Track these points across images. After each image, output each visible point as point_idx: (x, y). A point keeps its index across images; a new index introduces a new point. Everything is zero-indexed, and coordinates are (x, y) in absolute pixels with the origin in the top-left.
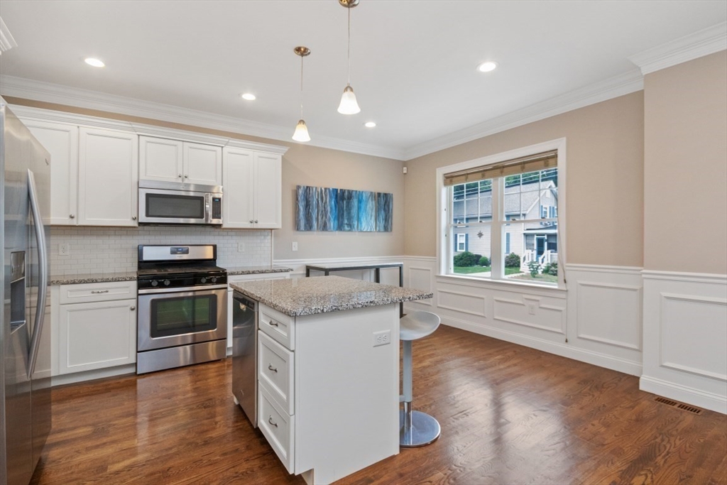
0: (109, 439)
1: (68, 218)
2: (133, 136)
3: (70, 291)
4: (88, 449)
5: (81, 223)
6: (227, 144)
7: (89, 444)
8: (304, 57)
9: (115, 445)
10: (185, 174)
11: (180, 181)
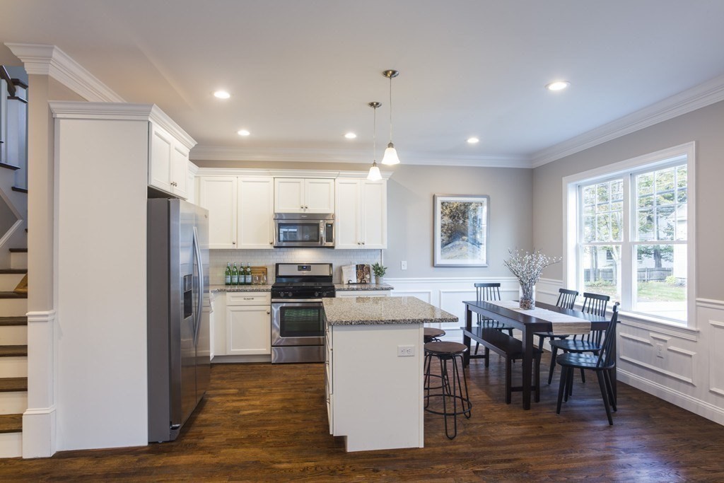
0: (245, 398)
1: (232, 244)
2: (270, 179)
3: (233, 297)
4: (234, 401)
5: (240, 247)
6: (338, 176)
7: (234, 398)
8: (377, 108)
9: (246, 402)
10: (306, 205)
11: (302, 211)
